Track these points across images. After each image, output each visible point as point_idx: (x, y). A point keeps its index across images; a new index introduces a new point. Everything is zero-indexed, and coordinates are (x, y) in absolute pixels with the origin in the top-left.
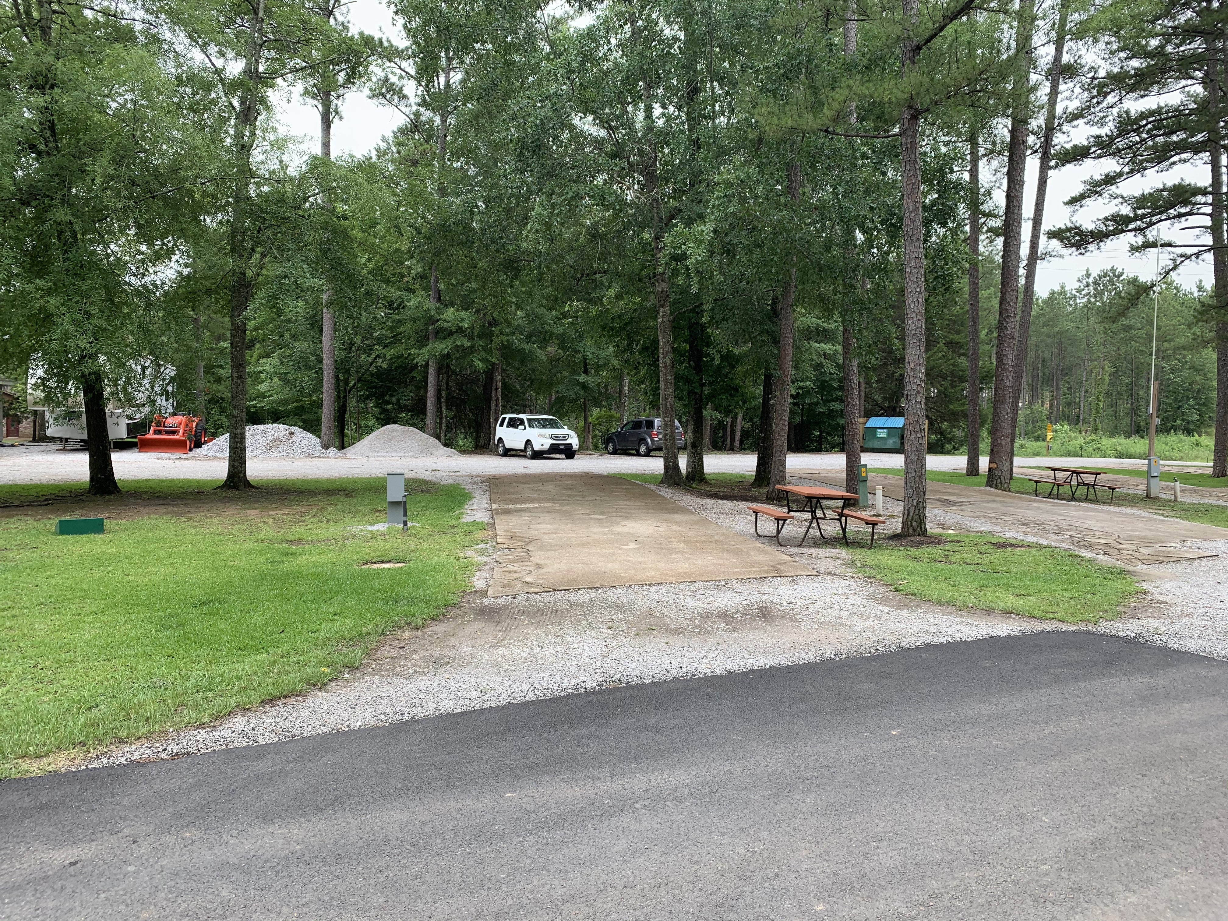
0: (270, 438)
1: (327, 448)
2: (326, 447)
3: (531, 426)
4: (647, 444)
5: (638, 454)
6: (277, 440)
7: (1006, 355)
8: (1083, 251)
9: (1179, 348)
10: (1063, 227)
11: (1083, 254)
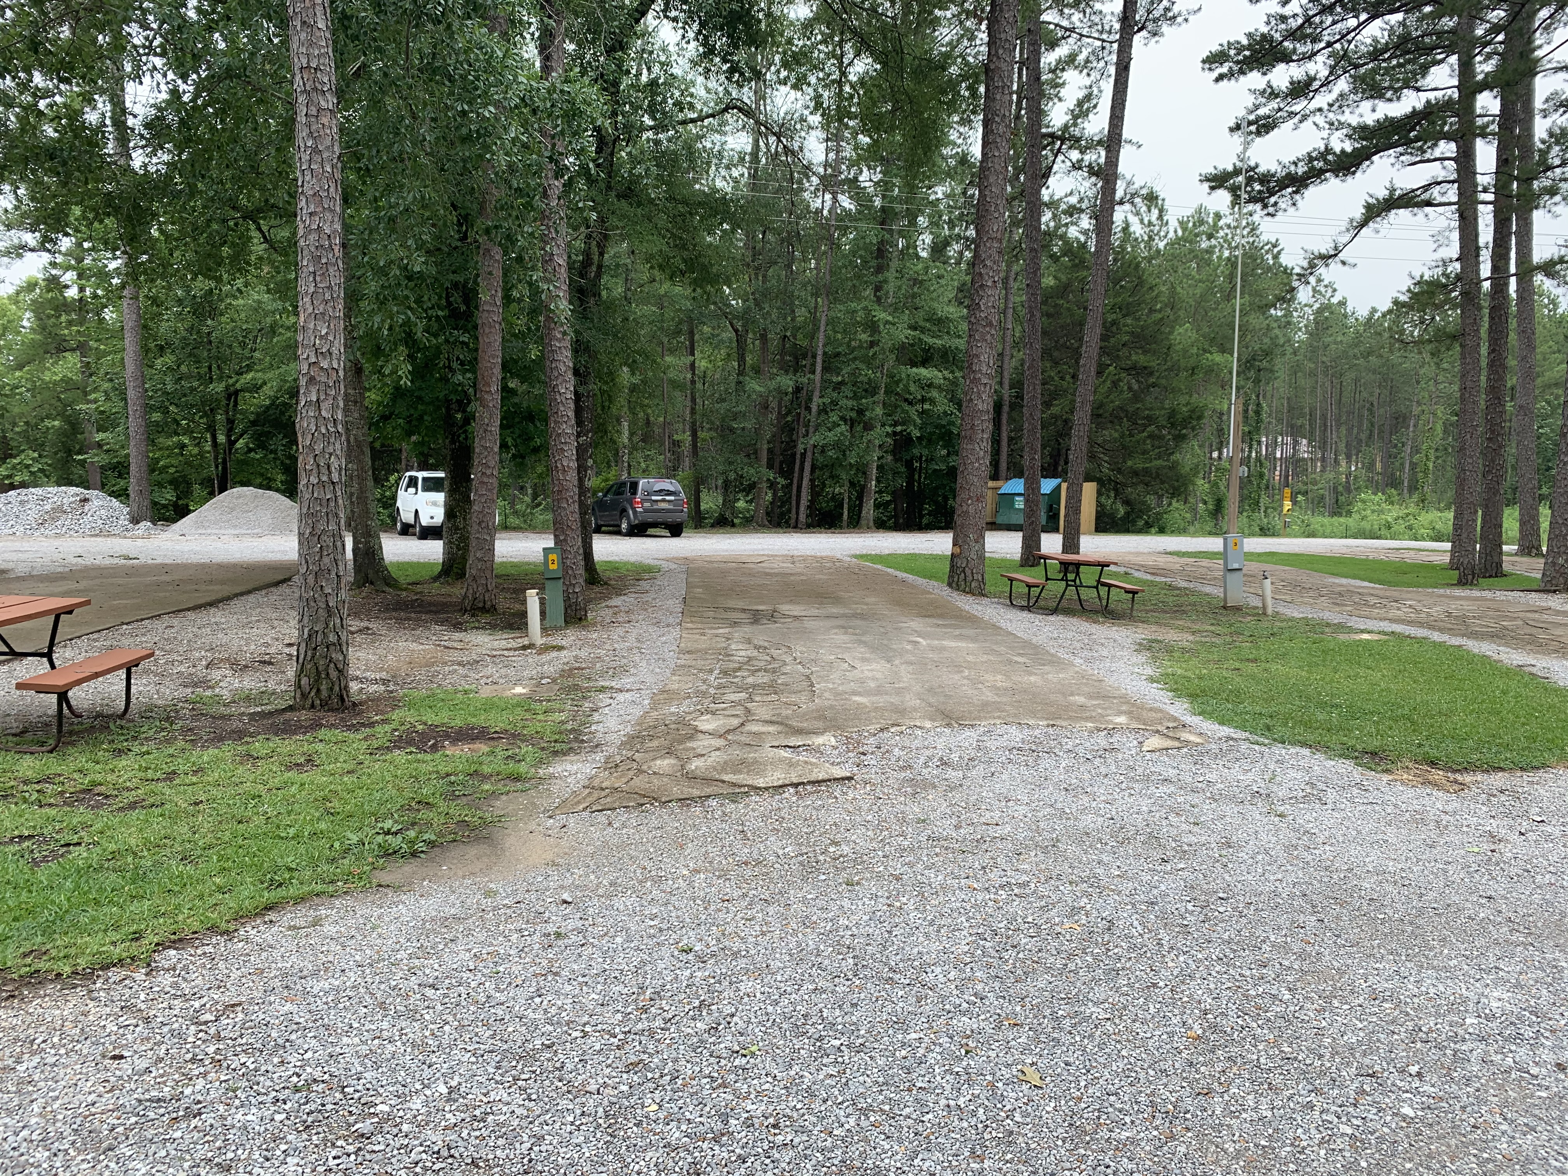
0: (48, 507)
1: (138, 522)
2: (135, 520)
3: (426, 489)
4: (628, 518)
5: (618, 533)
6: (59, 510)
7: (977, 356)
8: (1271, 210)
9: (1549, 386)
10: (1230, 168)
11: (1273, 215)
